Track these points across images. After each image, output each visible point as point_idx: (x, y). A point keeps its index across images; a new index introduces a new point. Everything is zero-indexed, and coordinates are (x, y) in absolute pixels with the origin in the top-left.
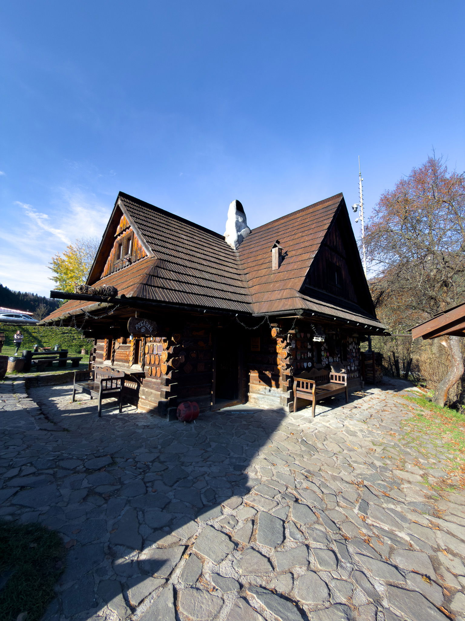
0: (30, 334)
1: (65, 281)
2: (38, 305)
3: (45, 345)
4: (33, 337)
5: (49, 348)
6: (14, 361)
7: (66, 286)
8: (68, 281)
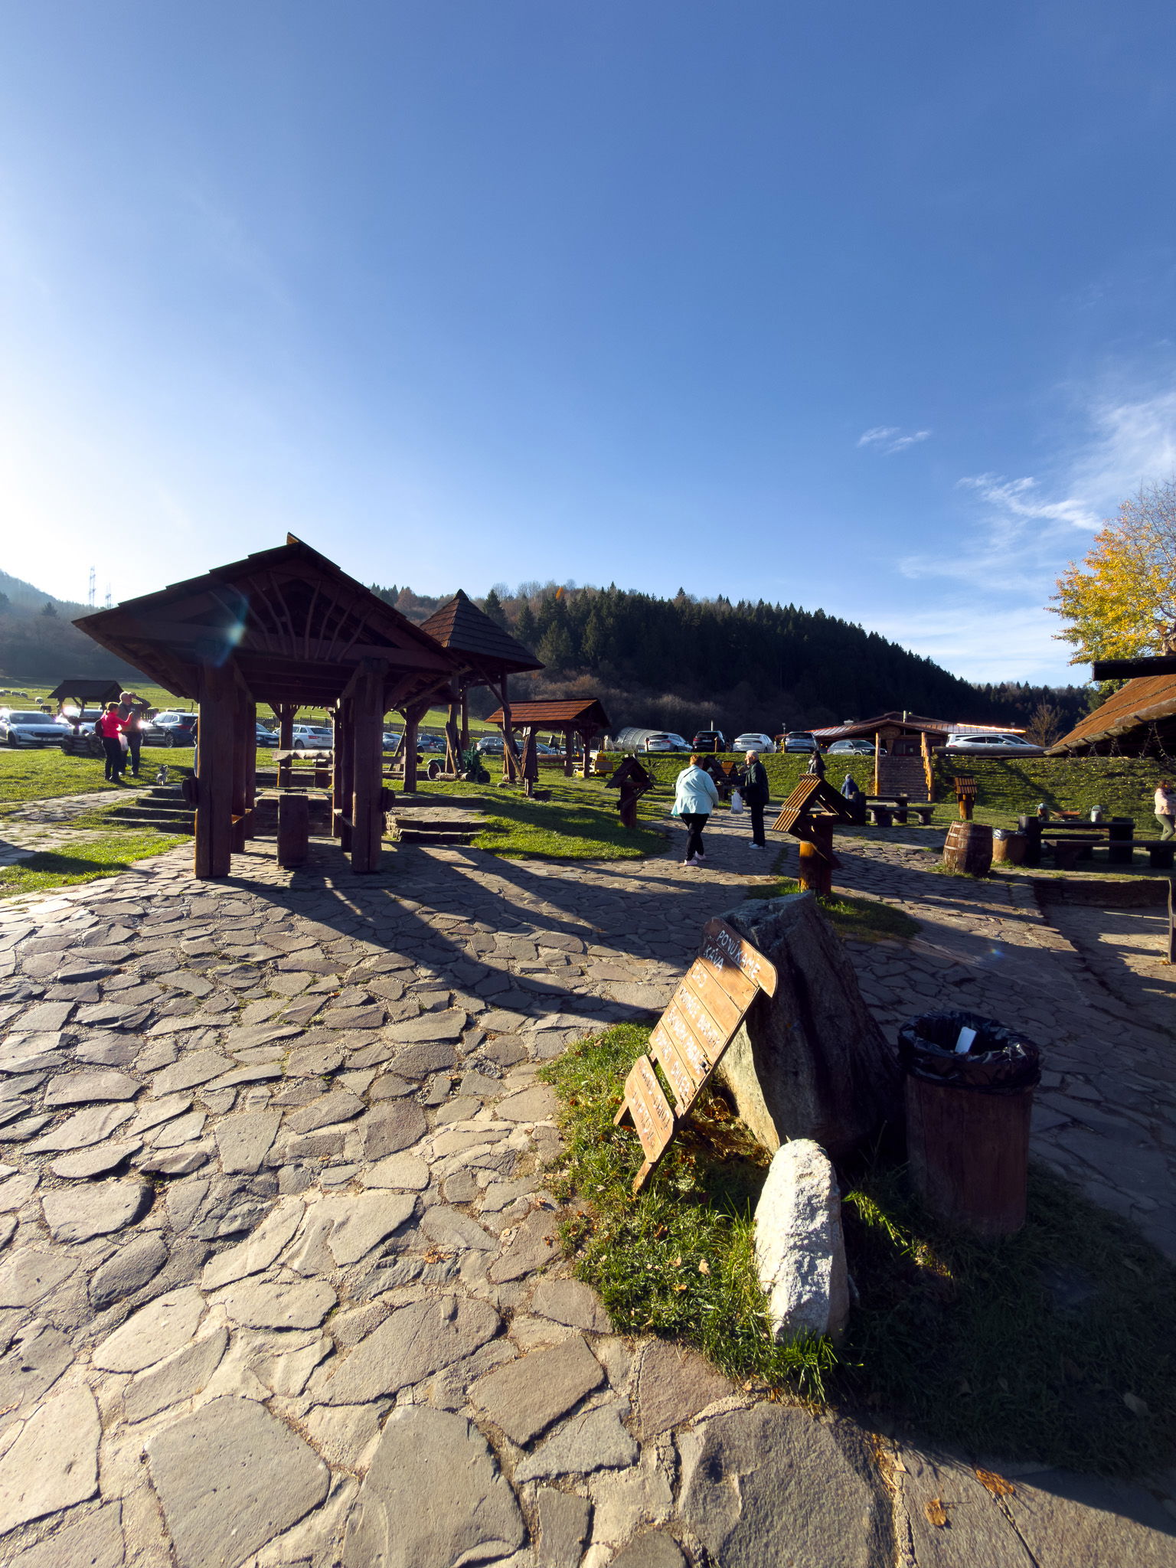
0: (1025, 779)
1: (1100, 633)
2: (1035, 709)
3: (1063, 804)
4: (1034, 786)
5: (1075, 813)
6: (1003, 838)
7: (1104, 646)
8: (1106, 634)
